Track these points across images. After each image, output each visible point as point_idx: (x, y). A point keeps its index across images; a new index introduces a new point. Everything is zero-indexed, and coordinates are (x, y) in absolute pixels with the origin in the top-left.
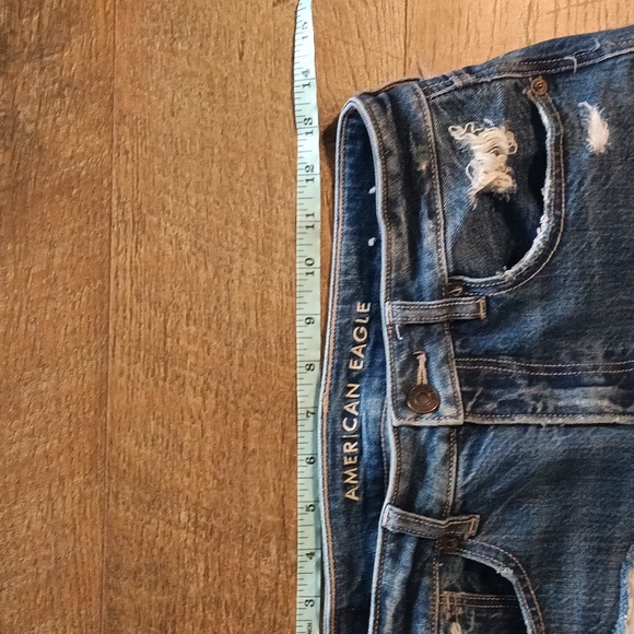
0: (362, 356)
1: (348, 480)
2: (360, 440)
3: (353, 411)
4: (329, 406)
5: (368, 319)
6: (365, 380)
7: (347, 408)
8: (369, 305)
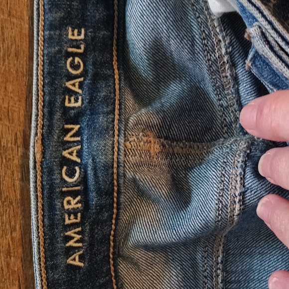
0: (80, 91)
1: (71, 243)
2: (85, 193)
3: (74, 158)
4: (43, 153)
5: (82, 46)
6: (85, 120)
7: (65, 153)
8: (83, 31)
